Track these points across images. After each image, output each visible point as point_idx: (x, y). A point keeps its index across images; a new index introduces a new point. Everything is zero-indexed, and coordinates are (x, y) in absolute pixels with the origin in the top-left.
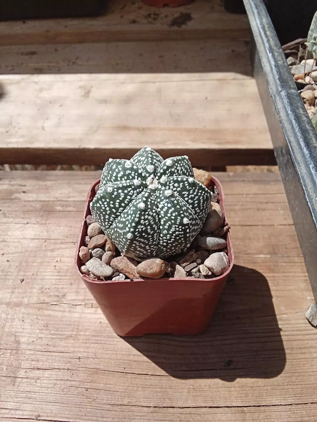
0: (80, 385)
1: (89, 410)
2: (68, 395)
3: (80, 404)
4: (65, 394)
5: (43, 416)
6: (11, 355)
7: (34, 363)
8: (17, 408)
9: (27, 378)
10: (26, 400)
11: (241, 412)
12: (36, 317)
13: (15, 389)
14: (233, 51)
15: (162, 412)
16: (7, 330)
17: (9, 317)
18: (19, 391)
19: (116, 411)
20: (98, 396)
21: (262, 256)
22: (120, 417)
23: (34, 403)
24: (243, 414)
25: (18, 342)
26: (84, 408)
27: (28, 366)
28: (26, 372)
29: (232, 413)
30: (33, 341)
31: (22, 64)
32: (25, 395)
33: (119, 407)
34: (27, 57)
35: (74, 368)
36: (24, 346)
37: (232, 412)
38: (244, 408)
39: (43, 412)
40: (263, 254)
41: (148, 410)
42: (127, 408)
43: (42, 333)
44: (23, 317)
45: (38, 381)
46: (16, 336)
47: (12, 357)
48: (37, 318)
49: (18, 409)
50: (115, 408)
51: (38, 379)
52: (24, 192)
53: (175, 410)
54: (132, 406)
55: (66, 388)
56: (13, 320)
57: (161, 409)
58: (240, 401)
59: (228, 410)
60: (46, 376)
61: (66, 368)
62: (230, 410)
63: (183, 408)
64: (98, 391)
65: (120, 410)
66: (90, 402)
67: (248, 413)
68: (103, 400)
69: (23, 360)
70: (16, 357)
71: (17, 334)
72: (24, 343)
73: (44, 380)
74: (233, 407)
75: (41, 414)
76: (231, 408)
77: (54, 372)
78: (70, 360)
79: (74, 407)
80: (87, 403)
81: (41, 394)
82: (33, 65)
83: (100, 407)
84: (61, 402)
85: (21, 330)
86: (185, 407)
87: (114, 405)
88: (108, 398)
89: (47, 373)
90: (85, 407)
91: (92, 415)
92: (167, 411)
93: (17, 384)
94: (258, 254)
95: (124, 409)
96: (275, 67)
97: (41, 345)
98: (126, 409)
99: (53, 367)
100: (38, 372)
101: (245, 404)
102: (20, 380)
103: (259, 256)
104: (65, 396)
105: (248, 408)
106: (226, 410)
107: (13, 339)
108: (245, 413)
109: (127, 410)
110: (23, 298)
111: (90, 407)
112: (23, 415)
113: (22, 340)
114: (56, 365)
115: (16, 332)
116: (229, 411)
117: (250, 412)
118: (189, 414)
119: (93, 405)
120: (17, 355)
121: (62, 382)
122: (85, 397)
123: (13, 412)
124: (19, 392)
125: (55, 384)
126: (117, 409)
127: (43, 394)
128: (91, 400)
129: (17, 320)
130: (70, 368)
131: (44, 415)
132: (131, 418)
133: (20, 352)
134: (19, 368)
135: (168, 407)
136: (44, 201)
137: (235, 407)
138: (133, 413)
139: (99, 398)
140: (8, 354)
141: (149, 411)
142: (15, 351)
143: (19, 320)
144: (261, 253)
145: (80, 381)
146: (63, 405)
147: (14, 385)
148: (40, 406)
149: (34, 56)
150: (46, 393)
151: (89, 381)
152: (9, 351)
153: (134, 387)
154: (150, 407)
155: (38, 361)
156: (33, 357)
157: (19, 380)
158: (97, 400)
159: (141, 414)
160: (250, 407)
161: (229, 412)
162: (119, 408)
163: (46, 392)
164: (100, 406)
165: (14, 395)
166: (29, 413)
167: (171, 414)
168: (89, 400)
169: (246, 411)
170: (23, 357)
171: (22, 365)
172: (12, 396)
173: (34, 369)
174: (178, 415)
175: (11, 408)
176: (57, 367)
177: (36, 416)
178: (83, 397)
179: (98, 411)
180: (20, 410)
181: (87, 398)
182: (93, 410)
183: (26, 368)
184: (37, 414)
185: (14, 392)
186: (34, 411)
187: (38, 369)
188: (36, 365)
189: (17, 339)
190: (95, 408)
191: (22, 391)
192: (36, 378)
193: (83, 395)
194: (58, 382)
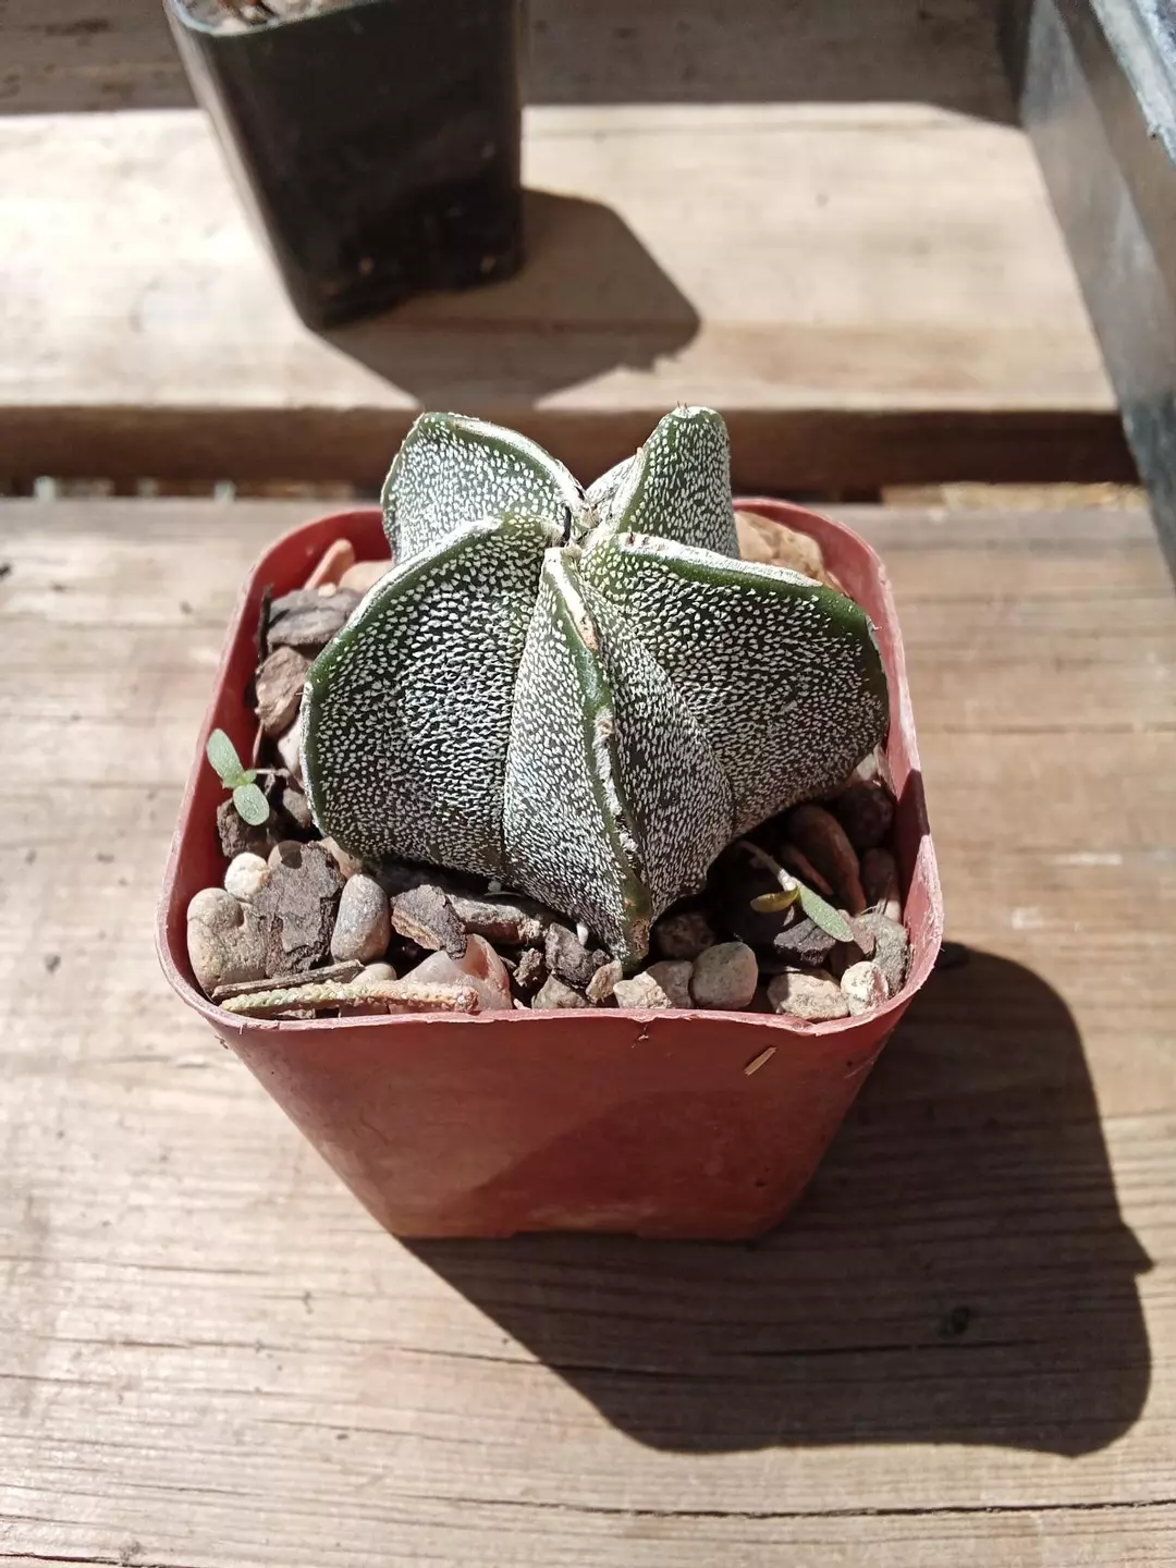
0: (311, 1413)
1: (352, 1523)
2: (260, 1460)
3: (312, 1496)
4: (247, 1455)
5: (156, 1550)
7: (111, 1316)
8: (39, 1511)
9: (82, 1383)
10: (80, 1477)
11: (1018, 1532)
12: (114, 1117)
13: (29, 1432)
14: (923, 16)
15: (674, 1534)
18: (49, 1438)
19: (474, 1528)
20: (392, 1462)
21: (1087, 859)
22: (490, 1553)
23: (112, 1490)
24: (1028, 1539)
25: (41, 1228)
26: (331, 1515)
27: (84, 1329)
28: (77, 1356)
29: (978, 1537)
30: (106, 1224)
31: (50, 68)
32: (72, 1455)
33: (487, 1510)
34: (70, 42)
35: (287, 1342)
36: (63, 1244)
37: (978, 1532)
38: (1034, 1514)
39: (155, 1534)
40: (1090, 849)
41: (610, 1527)
42: (520, 1516)
43: (145, 1188)
44: (60, 1118)
45: (128, 1395)
46: (30, 1201)
47: (16, 1290)
48: (121, 1124)
49: (47, 1516)
50: (468, 1515)
51: (128, 1387)
52: (58, 588)
53: (732, 1528)
54: (542, 1505)
55: (253, 1428)
57: (668, 1522)
58: (1011, 1483)
59: (962, 1524)
60: (163, 1373)
61: (251, 1338)
62: (969, 1523)
63: (764, 1516)
64: (391, 1441)
65: (490, 1523)
66: (359, 1488)
67: (1050, 1534)
68: (416, 1478)
69: (64, 1305)
70: (31, 1290)
71: (36, 1192)
72: (64, 1230)
73: (156, 1390)
74: (984, 1509)
75: (143, 1541)
76: (972, 1514)
77: (199, 1360)
78: (268, 1305)
79: (291, 1512)
80: (342, 1494)
81: (144, 1452)
82: (93, 71)
83: (400, 1511)
84: (229, 1489)
85: (53, 1175)
86: (774, 1515)
87: (463, 1503)
88: (436, 1471)
89: (167, 1363)
90: (334, 1510)
91: (366, 1546)
92: (696, 1530)
93: (38, 1407)
94: (1069, 850)
95: (506, 1520)
97: (142, 1242)
98: (514, 1520)
99: (194, 1335)
100: (129, 1356)
101: (1037, 1498)
102: (53, 1389)
103: (1073, 859)
104: (248, 1460)
105: (1045, 1512)
106: (954, 1524)
107: (15, 1211)
108: (1036, 1535)
109: (519, 1525)
110: (59, 1034)
111: (357, 1511)
112: (67, 1544)
113: (59, 1217)
114: (206, 1328)
115: (33, 1184)
116: (966, 1528)
117: (1056, 1529)
118: (794, 1542)
119: (368, 1502)
120: (39, 1281)
121: (234, 1402)
122: (338, 1467)
123: (22, 1528)
124: (49, 1444)
125: (204, 1411)
126: (477, 1521)
127: (152, 1453)
128: (363, 1480)
129: (34, 1132)
130: (266, 1340)
131: (156, 1545)
132: (536, 1557)
133: (49, 1270)
134: (45, 1337)
135: (697, 1514)
137: (993, 1509)
138: (545, 1538)
139: (398, 1472)
141: (614, 1531)
142: (25, 1267)
143: (45, 1131)
144: (1078, 846)
145: (311, 1398)
146: (238, 1501)
147: (25, 1413)
148: (141, 1506)
149: (99, 38)
150: (166, 1449)
151: (353, 1396)
153: (547, 1421)
154: (618, 1511)
155: (127, 1308)
156: (106, 1292)
157: (46, 1391)
158: (388, 1481)
159: (577, 1543)
160: (1058, 1511)
161: (964, 1533)
162: (483, 1517)
163: (163, 1443)
164: (401, 1505)
165: (30, 1456)
166: (91, 1535)
167: (714, 1545)
168: (353, 1479)
169: (1041, 1529)
170: (61, 1292)
171: (60, 1324)
172: (18, 1461)
173: (110, 1343)
174: (744, 1546)
175: (16, 1512)
176: (211, 1336)
177: (120, 1549)
178: (326, 1466)
179: (394, 1527)
180: (52, 1521)
181: (346, 1472)
182: (373, 1524)
183: (75, 1341)
184: (126, 1538)
185: (28, 1441)
186: (113, 1528)
187: (130, 1344)
188: (117, 1328)
189: (35, 1213)
190: (380, 1513)
191: (60, 1440)
192: (122, 1383)
193: (327, 1460)
194: (217, 1402)
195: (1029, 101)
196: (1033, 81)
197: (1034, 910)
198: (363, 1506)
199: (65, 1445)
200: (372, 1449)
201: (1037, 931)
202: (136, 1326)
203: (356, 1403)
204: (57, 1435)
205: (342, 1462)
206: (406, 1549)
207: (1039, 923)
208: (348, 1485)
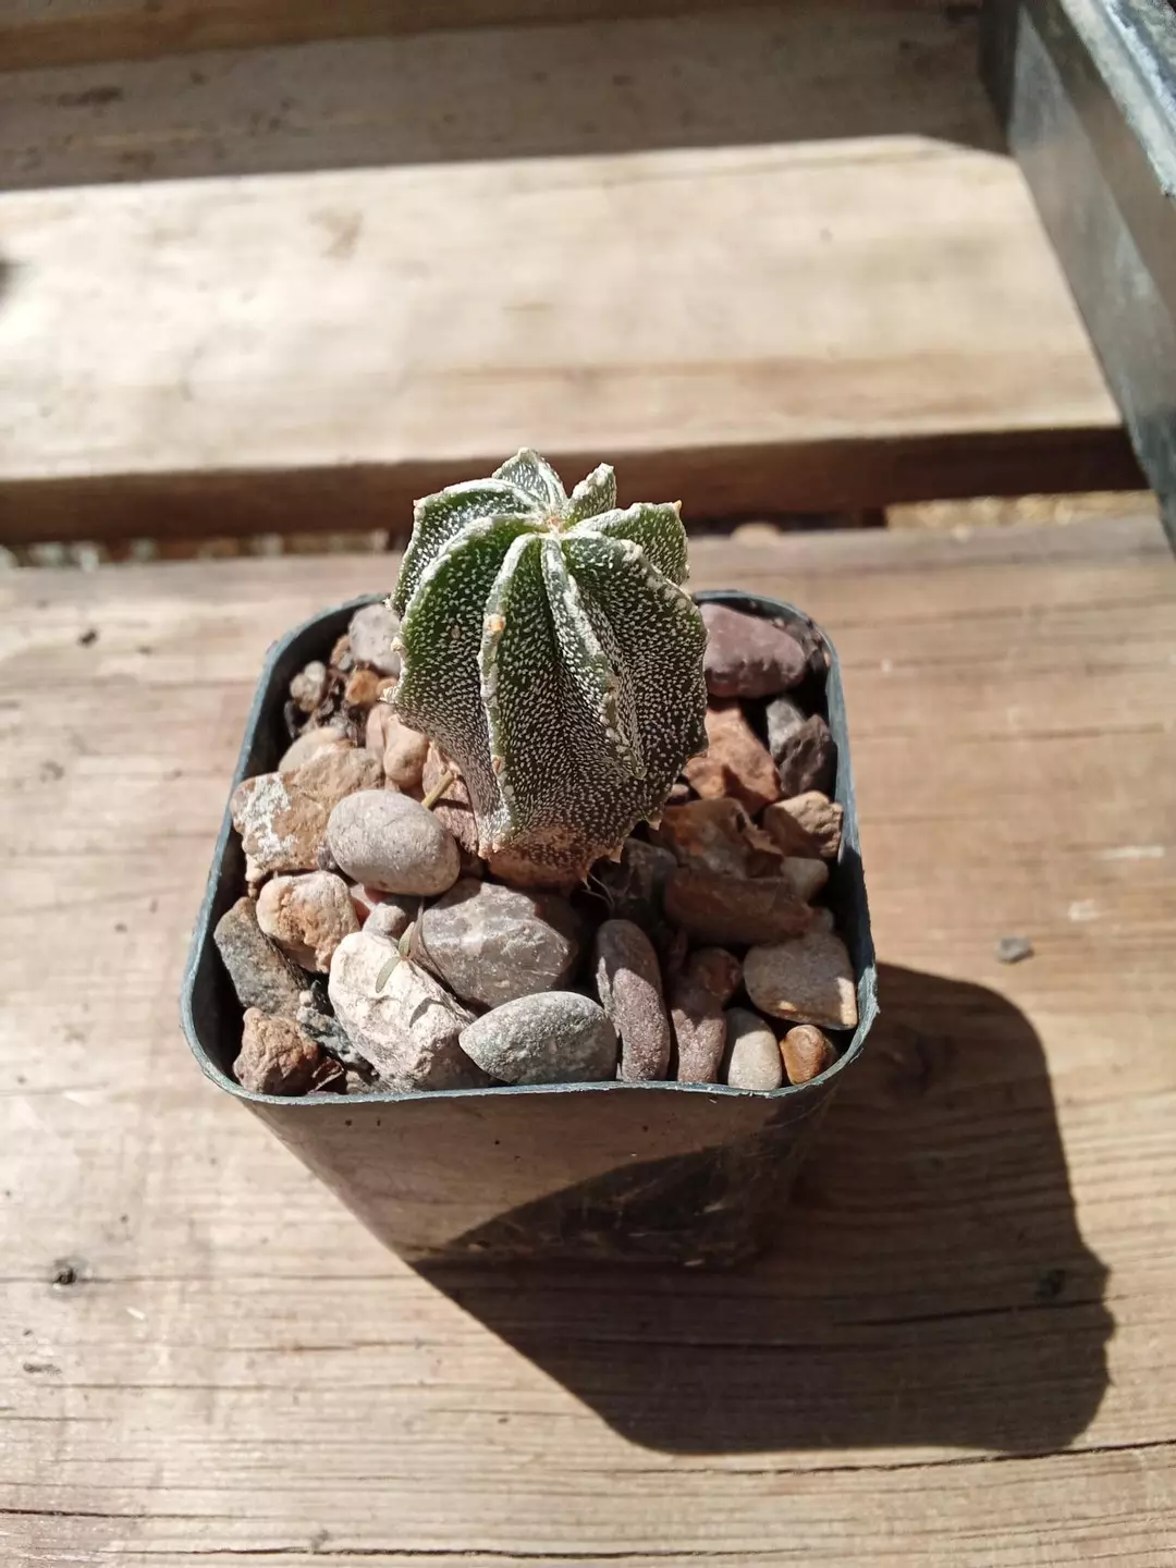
0: (473, 1401)
1: (519, 1498)
2: (430, 1447)
3: (480, 1476)
4: (418, 1442)
5: (342, 1536)
6: (183, 1301)
7: (282, 1325)
8: (232, 1510)
9: (260, 1388)
10: (264, 1474)
11: (1122, 1468)
13: (214, 1437)
14: (905, 46)
15: (813, 1489)
16: (151, 1200)
17: (157, 1148)
18: (234, 1441)
19: (632, 1496)
20: (551, 1440)
21: (1132, 852)
22: (649, 1518)
23: (297, 1484)
24: (1131, 1474)
25: (204, 1248)
26: (500, 1492)
27: (255, 1339)
28: (252, 1364)
29: (1088, 1475)
30: (265, 1241)
31: (69, 140)
32: (257, 1455)
33: (641, 1479)
34: (84, 112)
35: (443, 1337)
36: (227, 1262)
37: (1087, 1471)
38: (1137, 1452)
39: (341, 1521)
40: (1136, 843)
41: (755, 1487)
42: (672, 1482)
43: (295, 1206)
44: (211, 1147)
45: (304, 1397)
46: (192, 1224)
47: (188, 1306)
49: (238, 1514)
50: (623, 1486)
51: (301, 1389)
52: (146, 651)
53: (863, 1480)
54: (692, 1471)
55: (421, 1418)
56: (171, 1159)
57: (808, 1478)
58: (1113, 1425)
59: (1071, 1464)
60: (333, 1373)
61: (409, 1336)
62: (1078, 1464)
63: (893, 1468)
64: (548, 1422)
65: (645, 1490)
66: (522, 1467)
67: (1151, 1468)
68: (574, 1454)
70: (202, 1306)
71: (196, 1216)
72: (230, 1249)
73: (328, 1389)
74: (1090, 1450)
75: (330, 1528)
76: (1080, 1456)
77: (363, 1361)
78: (422, 1305)
79: (463, 1492)
80: (508, 1472)
81: (323, 1447)
82: (111, 142)
83: (561, 1484)
84: (404, 1475)
85: (210, 1199)
86: (902, 1466)
87: (619, 1474)
88: (592, 1447)
89: (334, 1365)
90: (503, 1487)
91: (535, 1518)
92: (832, 1485)
93: (219, 1414)
94: (1115, 846)
95: (660, 1486)
96: (1164, 79)
97: (294, 1253)
98: (667, 1486)
99: (356, 1336)
100: (298, 1361)
101: (1139, 1437)
102: (232, 1396)
103: (1120, 853)
104: (420, 1448)
105: (1146, 1449)
106: (1066, 1465)
107: (179, 1235)
108: (1140, 1470)
109: (672, 1491)
111: (524, 1487)
113: (219, 1236)
114: (367, 1329)
115: (192, 1209)
116: (1076, 1468)
117: (1157, 1464)
118: (923, 1489)
119: (534, 1478)
120: (209, 1298)
121: (401, 1395)
122: (502, 1448)
123: (216, 1526)
124: (234, 1446)
125: (373, 1405)
126: (633, 1489)
127: (331, 1447)
128: (525, 1459)
129: (188, 1159)
130: (422, 1336)
131: (344, 1531)
132: (690, 1519)
133: (217, 1286)
134: (220, 1349)
135: (831, 1470)
136: (231, 683)
137: (1099, 1450)
138: (696, 1500)
139: (557, 1449)
140: (171, 1300)
141: (759, 1490)
142: (195, 1286)
143: (198, 1158)
144: (1125, 839)
145: (471, 1388)
146: (415, 1486)
147: (209, 1420)
148: (324, 1496)
149: (112, 108)
150: (342, 1442)
151: (508, 1384)
152: (175, 1285)
154: (760, 1472)
155: (292, 1316)
156: (272, 1303)
157: (224, 1398)
158: (550, 1458)
159: (728, 1503)
160: (1158, 1448)
161: (1075, 1472)
162: (639, 1486)
163: (340, 1437)
164: (562, 1479)
165: (217, 1459)
166: (282, 1527)
167: (849, 1496)
168: (516, 1458)
169: (1144, 1464)
170: (231, 1307)
171: (231, 1336)
172: (206, 1464)
173: (281, 1350)
174: (877, 1496)
175: (208, 1512)
176: (374, 1337)
177: (311, 1538)
178: (492, 1448)
179: (556, 1499)
180: (244, 1517)
181: (509, 1452)
182: (538, 1497)
183: (248, 1350)
184: (314, 1528)
185: (217, 1446)
186: (303, 1519)
187: (299, 1349)
188: (287, 1336)
189: (199, 1235)
190: (545, 1488)
191: (244, 1442)
192: (295, 1384)
193: (491, 1442)
194: (385, 1396)
195: (1016, 129)
196: (1019, 111)
197: (1089, 903)
198: (528, 1482)
199: (249, 1446)
200: (530, 1430)
201: (1093, 922)
202: (303, 1331)
203: (513, 1389)
204: (240, 1437)
205: (505, 1444)
206: (572, 1519)
207: (1093, 915)
208: (511, 1463)
